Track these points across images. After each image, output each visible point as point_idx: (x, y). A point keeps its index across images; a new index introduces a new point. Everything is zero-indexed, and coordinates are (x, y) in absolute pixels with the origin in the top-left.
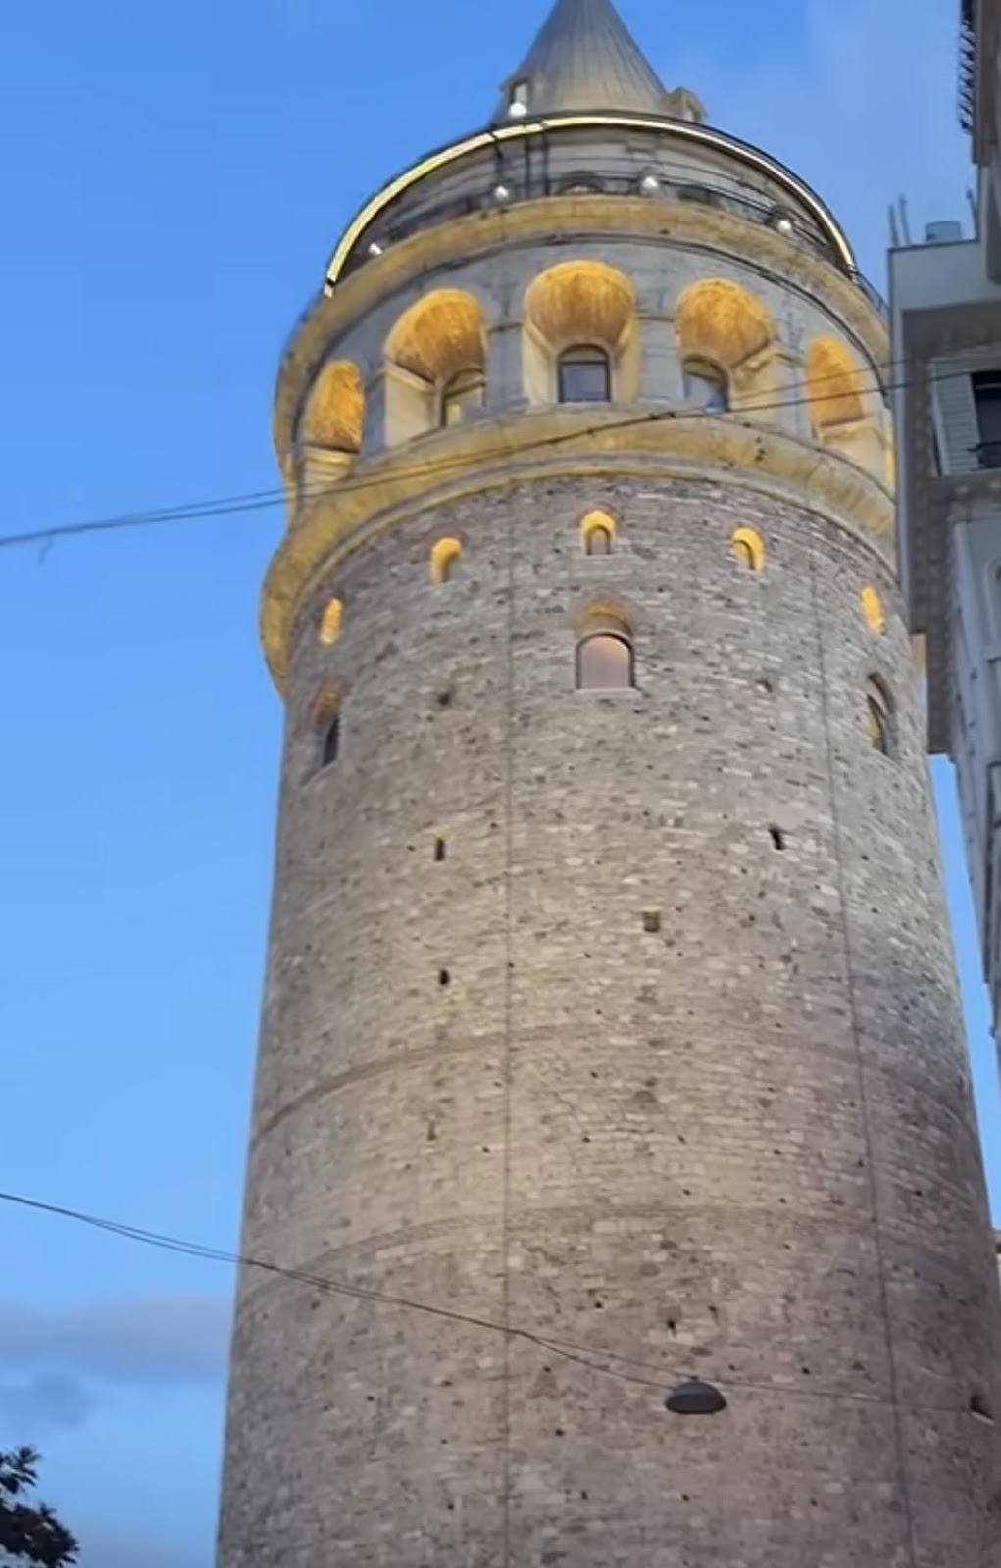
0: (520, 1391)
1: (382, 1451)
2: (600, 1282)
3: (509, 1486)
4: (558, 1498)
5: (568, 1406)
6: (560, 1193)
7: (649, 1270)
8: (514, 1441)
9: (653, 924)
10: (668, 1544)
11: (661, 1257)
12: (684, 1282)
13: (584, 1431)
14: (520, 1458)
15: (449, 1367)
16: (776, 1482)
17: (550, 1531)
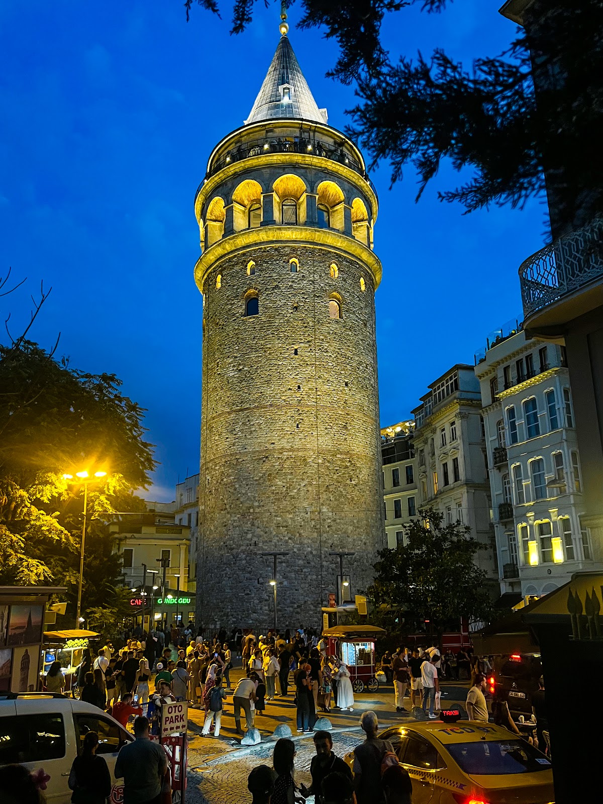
0: (322, 490)
1: (288, 498)
2: (338, 468)
3: (320, 510)
4: (330, 514)
5: (332, 494)
6: (330, 447)
7: (347, 467)
8: (321, 501)
9: (347, 384)
10: (351, 526)
11: (349, 464)
12: (353, 470)
13: (336, 500)
14: (323, 505)
15: (305, 482)
16: (366, 513)
17: (329, 521)
